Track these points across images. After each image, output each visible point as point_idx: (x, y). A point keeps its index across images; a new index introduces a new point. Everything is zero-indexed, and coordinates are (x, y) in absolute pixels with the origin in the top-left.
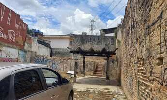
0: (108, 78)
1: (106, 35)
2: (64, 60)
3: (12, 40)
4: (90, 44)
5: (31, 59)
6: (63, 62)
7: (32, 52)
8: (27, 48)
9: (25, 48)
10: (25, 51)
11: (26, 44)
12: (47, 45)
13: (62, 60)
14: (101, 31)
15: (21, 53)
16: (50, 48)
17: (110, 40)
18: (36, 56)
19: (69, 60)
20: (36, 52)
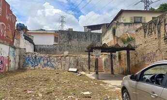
0: (112, 73)
1: (92, 32)
2: (62, 57)
3: (3, 34)
4: (78, 40)
5: (20, 56)
6: (60, 59)
7: (20, 49)
8: (16, 44)
9: (14, 44)
10: (15, 48)
11: (15, 40)
12: (31, 41)
13: (60, 58)
14: (86, 28)
15: (12, 49)
16: (33, 44)
17: (97, 36)
18: (26, 53)
19: (67, 57)
20: (25, 49)
